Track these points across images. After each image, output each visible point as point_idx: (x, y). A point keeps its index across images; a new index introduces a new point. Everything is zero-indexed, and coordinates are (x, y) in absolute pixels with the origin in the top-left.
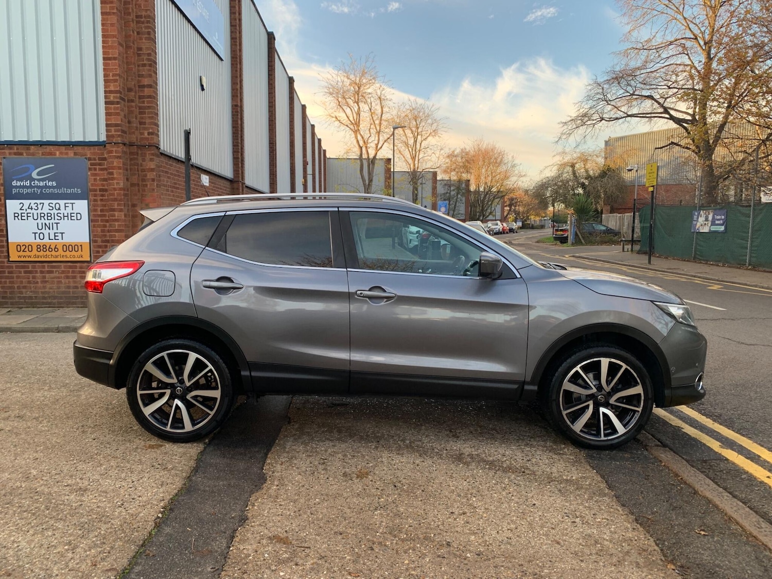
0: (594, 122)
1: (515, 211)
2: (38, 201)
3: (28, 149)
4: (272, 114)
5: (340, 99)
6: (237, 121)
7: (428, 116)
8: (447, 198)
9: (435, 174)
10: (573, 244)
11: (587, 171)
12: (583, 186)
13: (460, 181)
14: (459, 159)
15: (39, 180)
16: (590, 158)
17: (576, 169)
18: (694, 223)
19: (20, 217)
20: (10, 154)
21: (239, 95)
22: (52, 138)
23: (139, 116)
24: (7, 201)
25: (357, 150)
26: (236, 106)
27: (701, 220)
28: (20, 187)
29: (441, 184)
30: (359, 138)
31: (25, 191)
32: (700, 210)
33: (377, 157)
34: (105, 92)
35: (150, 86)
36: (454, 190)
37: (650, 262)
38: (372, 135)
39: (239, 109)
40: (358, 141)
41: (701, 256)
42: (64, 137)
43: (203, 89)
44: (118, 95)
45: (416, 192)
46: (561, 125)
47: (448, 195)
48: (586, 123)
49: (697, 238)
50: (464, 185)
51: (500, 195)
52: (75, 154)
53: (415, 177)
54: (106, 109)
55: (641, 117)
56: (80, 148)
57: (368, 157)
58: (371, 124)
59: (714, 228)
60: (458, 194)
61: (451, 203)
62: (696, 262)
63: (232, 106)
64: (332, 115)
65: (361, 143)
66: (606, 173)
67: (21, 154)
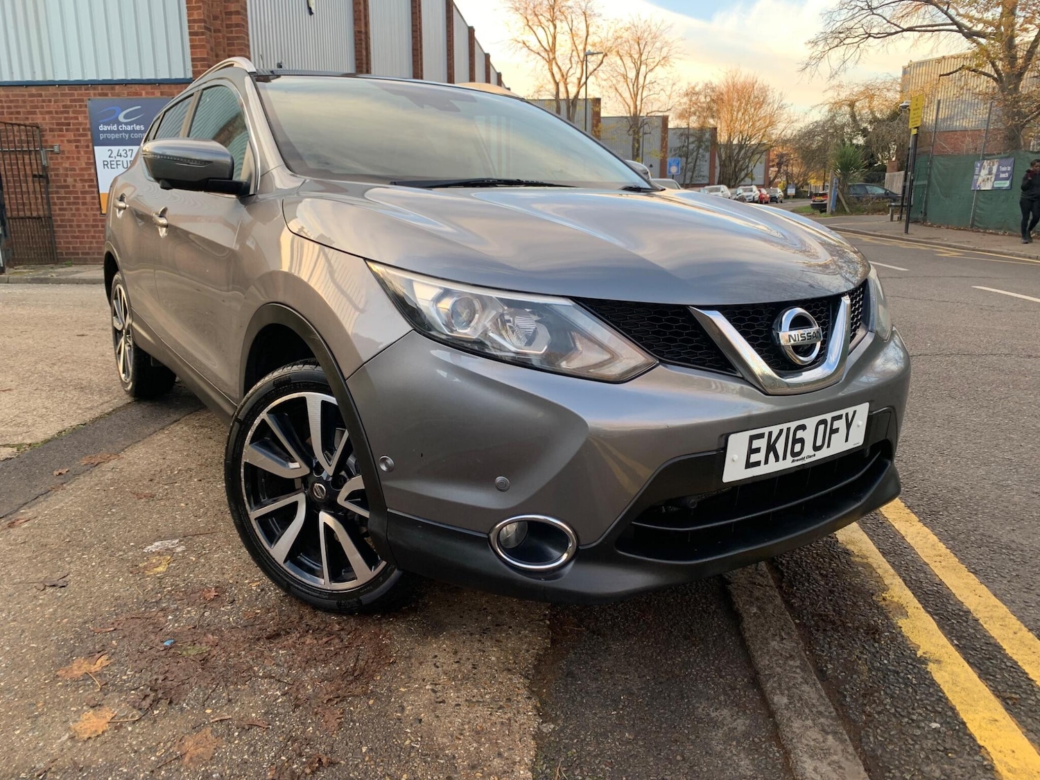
0: (857, 39)
1: (787, 173)
2: (127, 148)
3: (113, 89)
4: (417, 40)
5: (529, 18)
6: (361, 52)
7: (655, 37)
8: (684, 153)
9: (665, 120)
10: (832, 213)
11: (872, 113)
12: (865, 132)
13: (702, 130)
14: (702, 99)
15: (126, 124)
16: (877, 93)
17: (856, 109)
18: (975, 177)
19: (109, 165)
20: (95, 95)
21: (363, 18)
22: (137, 76)
23: (227, 48)
24: (95, 148)
25: (552, 87)
26: (360, 32)
27: (984, 172)
28: (108, 132)
29: (675, 134)
30: (555, 69)
31: (113, 136)
32: (984, 159)
33: (579, 97)
34: (189, 21)
35: (238, 13)
36: (693, 143)
37: (906, 232)
38: (574, 66)
39: (363, 37)
40: (553, 75)
41: (980, 223)
42: (149, 75)
43: (311, 13)
44: (203, 24)
45: (637, 145)
46: (810, 45)
47: (684, 149)
48: (845, 42)
49: (977, 198)
50: (707, 135)
51: (762, 149)
52: (162, 94)
53: (635, 124)
54: (191, 40)
55: (919, 31)
56: (166, 86)
57: (568, 96)
58: (573, 51)
59: (999, 184)
60: (699, 147)
61: (689, 160)
62: (973, 231)
63: (355, 33)
64: (518, 39)
65: (558, 77)
66: (898, 114)
67: (106, 95)
